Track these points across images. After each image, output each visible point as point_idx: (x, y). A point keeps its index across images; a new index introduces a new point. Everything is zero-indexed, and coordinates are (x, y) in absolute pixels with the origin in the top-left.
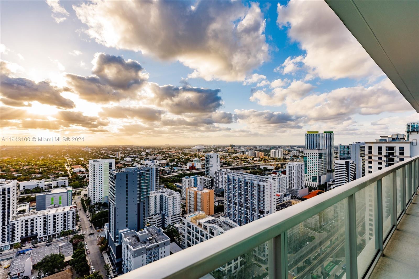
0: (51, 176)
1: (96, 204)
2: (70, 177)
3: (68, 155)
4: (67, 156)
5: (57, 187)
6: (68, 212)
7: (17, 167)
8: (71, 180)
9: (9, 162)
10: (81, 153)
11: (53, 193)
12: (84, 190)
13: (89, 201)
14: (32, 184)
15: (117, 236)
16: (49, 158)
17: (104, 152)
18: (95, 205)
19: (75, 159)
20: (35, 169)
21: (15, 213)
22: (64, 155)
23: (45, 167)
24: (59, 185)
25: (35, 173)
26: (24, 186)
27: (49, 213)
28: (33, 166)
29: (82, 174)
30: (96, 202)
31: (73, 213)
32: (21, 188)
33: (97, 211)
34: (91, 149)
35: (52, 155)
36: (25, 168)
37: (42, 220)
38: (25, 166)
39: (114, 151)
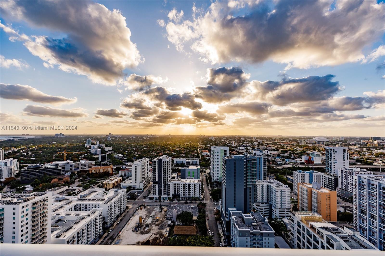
0: (190, 156)
1: (215, 182)
2: (200, 158)
3: (200, 142)
4: (200, 143)
5: (192, 164)
6: (197, 184)
7: (174, 149)
8: (201, 161)
9: (171, 145)
10: (208, 141)
11: (190, 168)
12: (208, 169)
13: (210, 178)
14: (180, 160)
15: (227, 213)
16: (190, 144)
17: (223, 141)
18: (214, 182)
19: (204, 145)
20: (182, 151)
21: (171, 178)
22: (198, 142)
23: (187, 150)
24: (194, 164)
25: (182, 153)
26: (176, 161)
27: (186, 182)
28: (181, 148)
29: (207, 157)
30: (215, 180)
31: (200, 185)
32: (175, 163)
33: (216, 187)
35: (191, 142)
36: (178, 149)
37: (182, 186)
38: (178, 148)
39: (231, 140)
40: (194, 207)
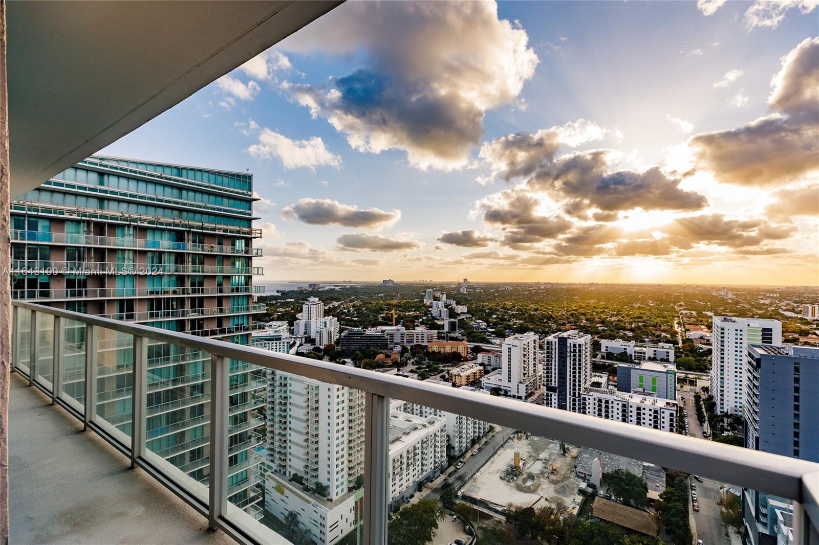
0: (648, 338)
1: (727, 415)
2: (680, 345)
3: (682, 303)
4: (681, 306)
5: (653, 359)
6: (662, 410)
7: (603, 316)
8: (682, 353)
9: (595, 307)
10: (709, 301)
11: (643, 367)
12: (703, 378)
13: (710, 404)
14: (616, 345)
15: (763, 511)
16: (649, 306)
17: (767, 302)
18: (723, 416)
19: (694, 313)
20: (625, 323)
21: (588, 383)
22: (675, 303)
23: (640, 322)
24: (658, 357)
25: (624, 329)
26: (607, 347)
27: (631, 400)
28: (623, 317)
29: (704, 344)
30: (725, 410)
31: (671, 415)
32: (603, 349)
33: (728, 431)
34: (734, 295)
35: (654, 301)
36: (613, 319)
37: (620, 407)
38: (613, 315)
39: (801, 302)
40: (653, 468)
